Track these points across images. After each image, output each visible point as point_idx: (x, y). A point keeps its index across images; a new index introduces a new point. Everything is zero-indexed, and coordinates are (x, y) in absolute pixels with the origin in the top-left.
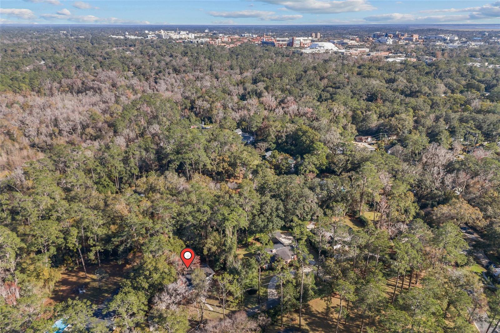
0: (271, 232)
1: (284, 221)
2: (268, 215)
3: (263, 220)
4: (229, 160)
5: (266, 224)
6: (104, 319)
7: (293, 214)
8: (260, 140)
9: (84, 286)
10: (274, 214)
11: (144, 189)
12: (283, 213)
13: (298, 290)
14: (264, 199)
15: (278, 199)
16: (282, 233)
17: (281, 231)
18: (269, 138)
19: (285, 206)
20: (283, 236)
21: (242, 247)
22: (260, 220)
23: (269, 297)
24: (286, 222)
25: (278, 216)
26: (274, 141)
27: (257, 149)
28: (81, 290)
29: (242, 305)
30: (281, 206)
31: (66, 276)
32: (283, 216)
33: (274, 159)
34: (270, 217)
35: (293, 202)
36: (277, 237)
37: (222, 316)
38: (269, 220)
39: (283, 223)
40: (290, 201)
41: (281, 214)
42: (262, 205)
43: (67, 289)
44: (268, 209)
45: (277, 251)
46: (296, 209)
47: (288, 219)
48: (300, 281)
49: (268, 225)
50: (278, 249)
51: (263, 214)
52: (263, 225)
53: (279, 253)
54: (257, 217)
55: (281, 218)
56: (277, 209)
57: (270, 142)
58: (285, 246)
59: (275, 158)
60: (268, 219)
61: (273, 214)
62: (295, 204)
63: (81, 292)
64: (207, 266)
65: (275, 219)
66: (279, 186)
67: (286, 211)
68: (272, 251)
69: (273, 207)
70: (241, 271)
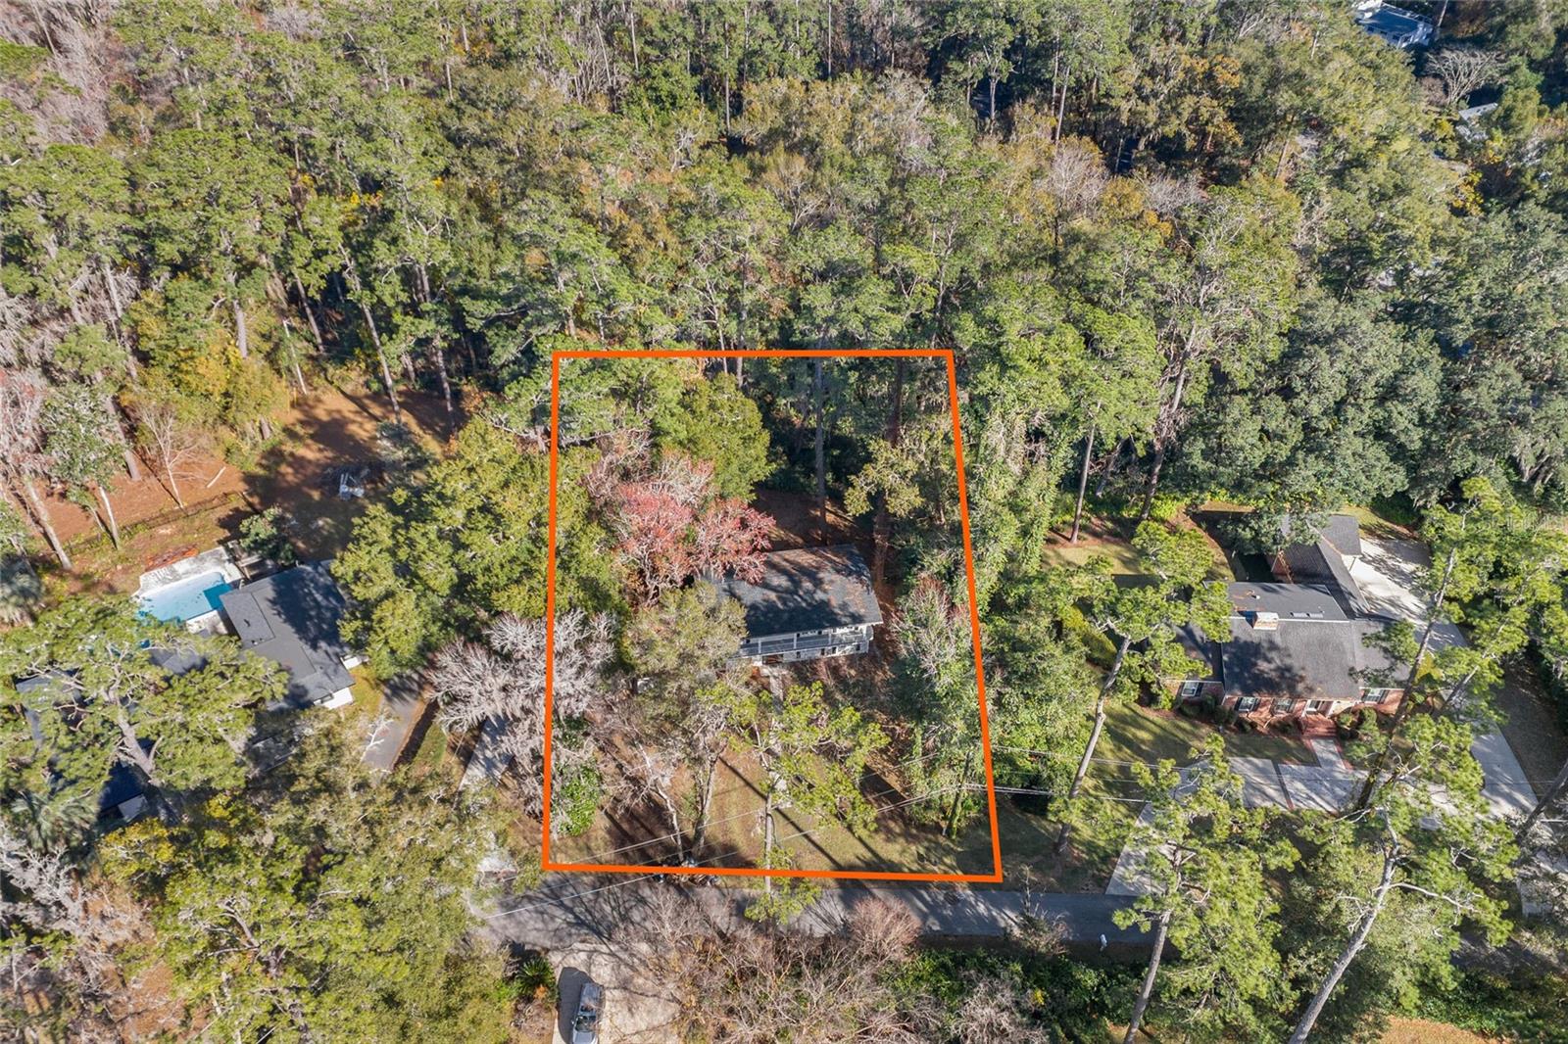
0: (1296, 513)
1: (1412, 470)
2: (1315, 409)
3: (1272, 426)
4: (1236, 81)
5: (1284, 453)
6: (315, 647)
7: (1485, 448)
8: (1463, 41)
9: (365, 472)
10: (1362, 416)
11: (763, 130)
12: (1422, 422)
13: (1299, 966)
14: (1328, 314)
15: (1424, 336)
16: (1370, 531)
17: (1373, 520)
18: (1519, 33)
19: (1451, 386)
20: (1370, 547)
21: (1110, 533)
22: (1252, 426)
23: (1119, 871)
24: (1416, 482)
25: (1380, 433)
26: (1540, 52)
27: (1428, 81)
28: (350, 484)
29: (948, 852)
30: (1426, 385)
31: (353, 407)
32: (1414, 440)
33: (1498, 133)
34: (1325, 424)
35: (1517, 378)
36: (1327, 548)
37: (814, 863)
38: (1312, 441)
39: (1399, 479)
40: (1501, 366)
41: (1403, 423)
42: (1298, 341)
43: (317, 464)
44: (1329, 373)
45: (1284, 630)
46: (1522, 422)
47: (1440, 468)
48: (1337, 909)
49: (1291, 462)
50: (1299, 617)
51: (1287, 393)
52: (1257, 457)
53: (1293, 642)
54: (1239, 405)
55: (1399, 453)
56: (1390, 392)
57: (1515, 59)
58: (1350, 614)
59: (1506, 129)
60: (1306, 427)
61: (1351, 412)
62: (1527, 393)
63: (344, 488)
64: (859, 574)
65: (1349, 443)
66: (1461, 262)
67: (1452, 415)
68: (1251, 618)
69: (1368, 372)
70: (951, 694)
